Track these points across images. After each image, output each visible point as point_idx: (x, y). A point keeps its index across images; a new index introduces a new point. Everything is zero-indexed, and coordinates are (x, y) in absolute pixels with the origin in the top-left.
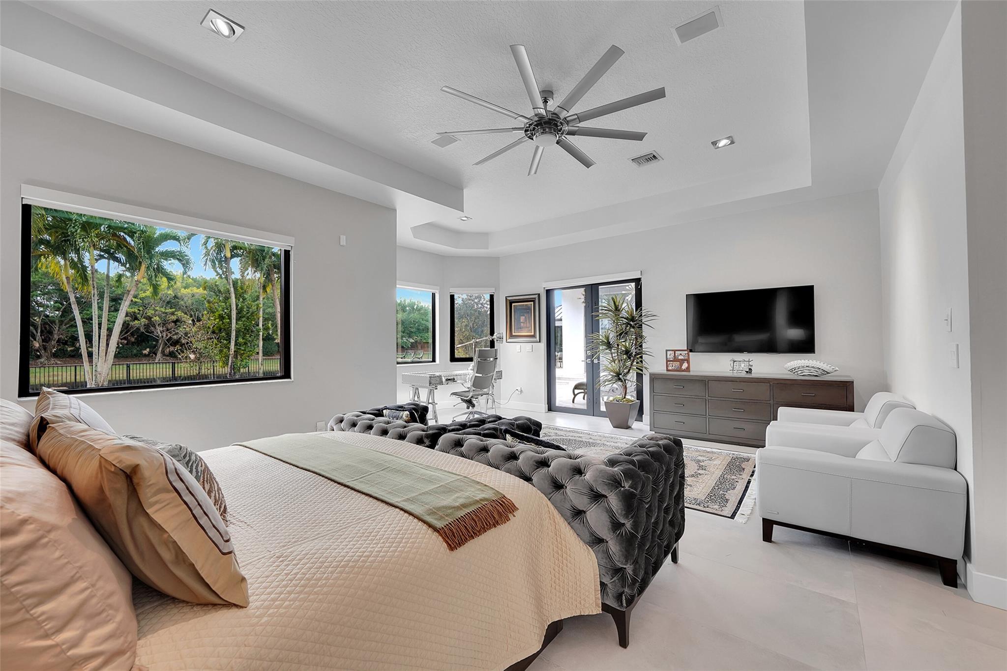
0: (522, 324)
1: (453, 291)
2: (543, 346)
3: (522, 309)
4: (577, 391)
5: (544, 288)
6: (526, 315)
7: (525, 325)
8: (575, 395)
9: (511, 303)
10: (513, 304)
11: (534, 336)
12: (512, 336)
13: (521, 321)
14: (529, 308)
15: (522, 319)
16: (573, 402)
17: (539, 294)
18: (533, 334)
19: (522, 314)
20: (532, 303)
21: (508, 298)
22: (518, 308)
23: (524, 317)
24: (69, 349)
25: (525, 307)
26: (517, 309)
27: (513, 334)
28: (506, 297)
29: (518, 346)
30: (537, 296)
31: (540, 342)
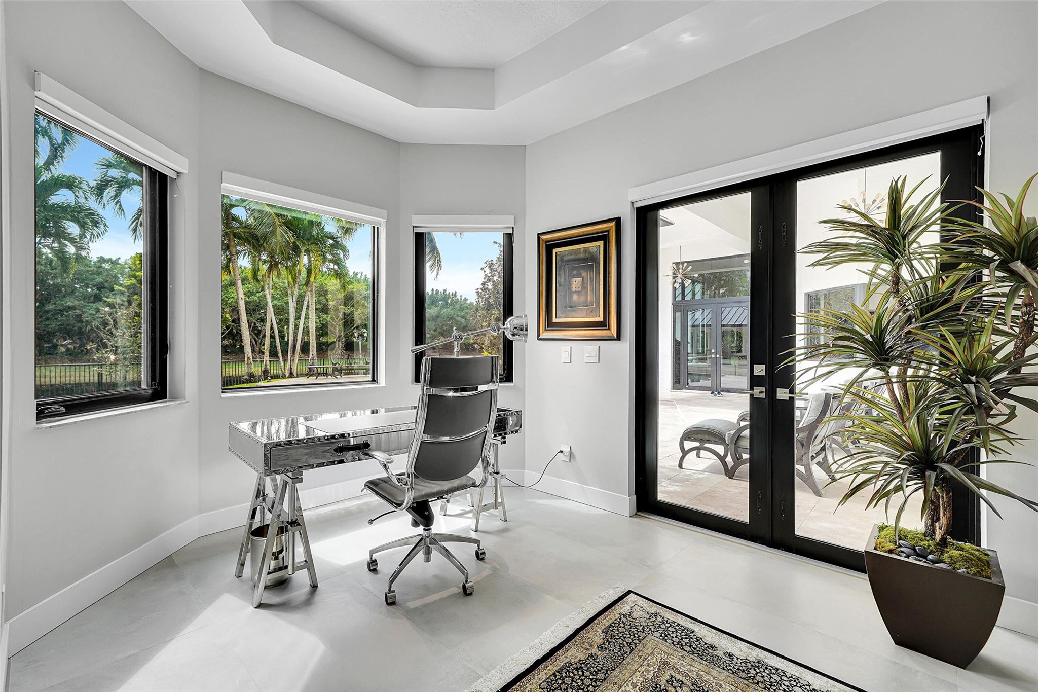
0: (575, 297)
1: (423, 223)
2: (625, 349)
3: (574, 260)
4: (688, 445)
5: (632, 203)
6: (584, 274)
7: (582, 299)
8: (685, 453)
9: (550, 247)
10: (555, 251)
11: (604, 325)
12: (550, 325)
13: (574, 290)
14: (593, 259)
15: (576, 283)
16: (680, 466)
17: (619, 218)
18: (601, 319)
19: (575, 272)
20: (601, 243)
21: (543, 237)
22: (566, 258)
23: (580, 279)
24: (45, 345)
25: (582, 256)
26: (562, 260)
27: (555, 320)
28: (538, 234)
29: (565, 347)
30: (613, 224)
31: (619, 338)
